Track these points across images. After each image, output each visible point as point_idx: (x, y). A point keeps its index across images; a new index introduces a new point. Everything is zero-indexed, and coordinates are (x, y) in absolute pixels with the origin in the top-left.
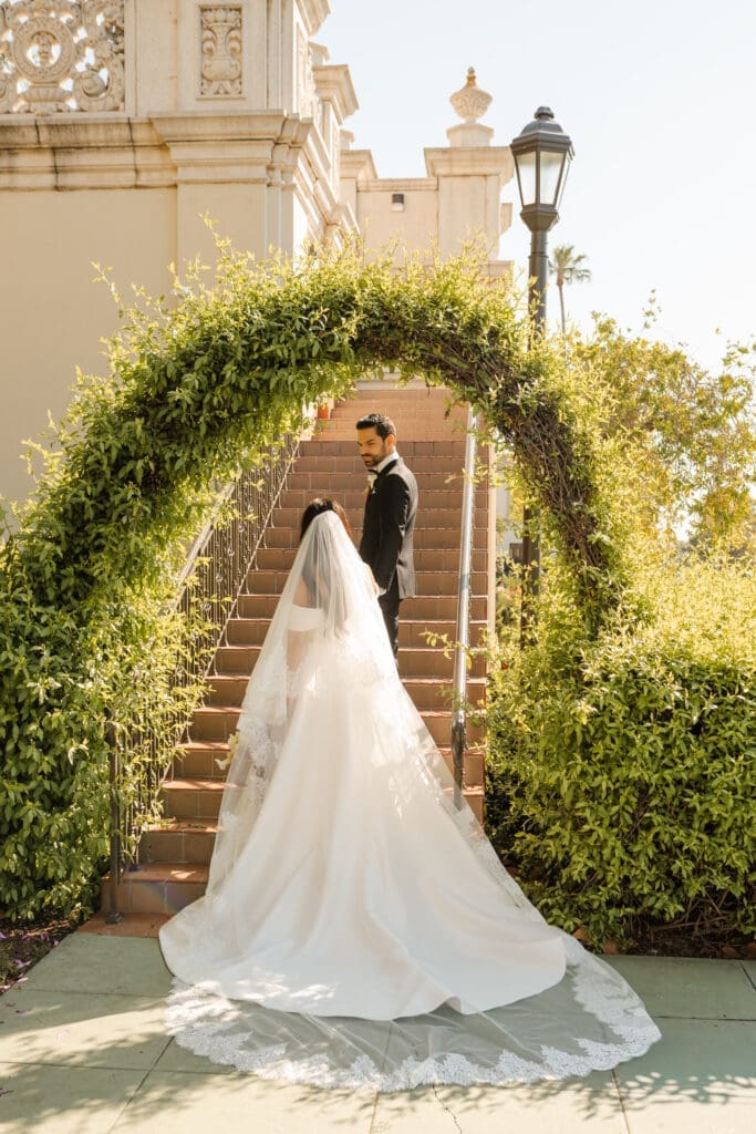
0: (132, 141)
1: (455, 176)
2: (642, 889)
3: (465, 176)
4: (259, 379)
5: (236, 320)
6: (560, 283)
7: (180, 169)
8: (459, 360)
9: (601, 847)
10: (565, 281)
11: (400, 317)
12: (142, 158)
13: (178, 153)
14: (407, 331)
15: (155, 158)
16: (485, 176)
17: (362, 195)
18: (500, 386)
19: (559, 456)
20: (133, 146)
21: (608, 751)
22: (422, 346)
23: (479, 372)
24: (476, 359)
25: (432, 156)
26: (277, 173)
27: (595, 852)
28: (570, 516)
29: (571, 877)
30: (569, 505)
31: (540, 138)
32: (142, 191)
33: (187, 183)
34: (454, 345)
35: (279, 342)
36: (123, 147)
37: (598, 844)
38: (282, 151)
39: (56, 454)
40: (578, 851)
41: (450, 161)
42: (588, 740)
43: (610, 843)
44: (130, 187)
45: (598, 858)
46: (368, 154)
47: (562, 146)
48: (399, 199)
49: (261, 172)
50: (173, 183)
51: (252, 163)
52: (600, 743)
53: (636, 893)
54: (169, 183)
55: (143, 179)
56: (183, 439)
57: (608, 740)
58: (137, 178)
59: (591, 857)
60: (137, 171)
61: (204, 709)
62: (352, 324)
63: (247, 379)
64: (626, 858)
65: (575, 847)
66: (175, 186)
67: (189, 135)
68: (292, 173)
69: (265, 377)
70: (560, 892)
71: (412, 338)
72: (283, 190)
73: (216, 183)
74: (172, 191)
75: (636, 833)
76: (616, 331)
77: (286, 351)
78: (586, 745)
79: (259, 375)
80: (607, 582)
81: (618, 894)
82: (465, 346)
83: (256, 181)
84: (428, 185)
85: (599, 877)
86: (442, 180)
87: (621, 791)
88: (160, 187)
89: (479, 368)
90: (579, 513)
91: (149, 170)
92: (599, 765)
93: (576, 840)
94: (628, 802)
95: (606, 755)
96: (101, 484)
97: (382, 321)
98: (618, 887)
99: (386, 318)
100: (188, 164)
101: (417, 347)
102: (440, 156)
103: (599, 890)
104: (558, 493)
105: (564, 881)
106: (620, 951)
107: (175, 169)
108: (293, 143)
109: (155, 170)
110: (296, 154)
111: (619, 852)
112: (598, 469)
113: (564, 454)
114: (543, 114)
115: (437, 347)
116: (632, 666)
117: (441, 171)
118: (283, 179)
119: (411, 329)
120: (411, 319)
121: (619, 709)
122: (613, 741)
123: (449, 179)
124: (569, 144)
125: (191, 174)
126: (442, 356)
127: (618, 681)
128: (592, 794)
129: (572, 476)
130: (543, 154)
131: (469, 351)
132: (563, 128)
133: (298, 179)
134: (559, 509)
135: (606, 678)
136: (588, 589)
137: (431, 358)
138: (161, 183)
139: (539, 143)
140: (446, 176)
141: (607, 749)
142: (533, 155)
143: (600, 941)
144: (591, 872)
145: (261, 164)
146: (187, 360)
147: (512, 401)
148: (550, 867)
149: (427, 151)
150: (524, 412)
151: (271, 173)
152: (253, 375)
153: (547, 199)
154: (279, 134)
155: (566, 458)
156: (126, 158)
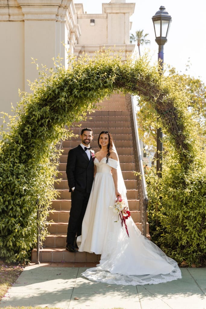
0: (8, 5)
1: (113, 13)
2: (203, 247)
3: (117, 13)
4: (83, 94)
5: (79, 77)
6: (139, 45)
7: (25, 15)
8: (143, 88)
9: (191, 235)
10: (140, 44)
11: (126, 75)
12: (11, 11)
13: (24, 10)
14: (128, 79)
15: (16, 11)
16: (124, 13)
17: (79, 19)
18: (158, 97)
19: (174, 118)
20: (8, 6)
21: (193, 205)
22: (132, 84)
23: (150, 92)
24: (149, 88)
25: (105, 6)
26: (59, 17)
27: (189, 236)
28: (178, 135)
29: (181, 244)
30: (177, 132)
31: (162, 16)
32: (11, 22)
33: (28, 20)
34: (142, 83)
35: (90, 83)
36: (5, 7)
37: (190, 234)
38: (61, 9)
39: (14, 117)
40: (184, 236)
41: (112, 8)
42: (187, 202)
43: (194, 233)
44: (7, 21)
45: (190, 238)
46: (82, 5)
47: (168, 19)
48: (93, 21)
49: (54, 17)
50: (22, 20)
51: (51, 13)
52: (191, 202)
53: (202, 248)
54: (21, 20)
55: (12, 18)
56: (58, 112)
57: (193, 201)
58: (9, 18)
59: (188, 238)
60: (9, 15)
61: (56, 200)
62: (114, 78)
63: (80, 94)
64: (198, 237)
65: (183, 235)
66: (24, 21)
67: (29, 4)
68: (64, 17)
69: (85, 93)
70: (178, 249)
71: (129, 81)
72: (61, 23)
73: (38, 20)
74: (22, 22)
75: (201, 230)
76: (176, 72)
77: (92, 86)
78: (186, 204)
79: (83, 93)
80: (190, 155)
81: (196, 248)
82: (145, 84)
83: (52, 20)
84: (103, 16)
85: (190, 244)
86: (109, 15)
87: (197, 217)
88: (18, 21)
89: (150, 91)
90: (181, 135)
91: (13, 15)
92: (190, 209)
93: (183, 233)
94: (199, 220)
95: (192, 206)
96: (33, 126)
97: (120, 77)
98: (196, 247)
99: (121, 75)
100: (28, 13)
101: (130, 84)
102: (108, 6)
103: (190, 248)
104: (174, 129)
105: (179, 246)
106: (197, 267)
107: (24, 15)
108: (65, 7)
109: (16, 15)
110: (66, 11)
111: (196, 235)
112: (185, 121)
113: (176, 117)
114: (162, 8)
115: (137, 85)
116: (200, 180)
117: (108, 11)
118: (62, 19)
119: (130, 79)
120: (129, 76)
121: (197, 192)
122: (194, 202)
123: (111, 14)
124: (171, 18)
125: (29, 17)
126: (138, 87)
127: (196, 184)
128: (188, 218)
129: (178, 124)
130: (163, 21)
131: (146, 85)
132: (168, 13)
133: (66, 19)
134: (174, 133)
135: (192, 183)
136: (184, 158)
137: (134, 87)
138: (18, 20)
139: (162, 18)
140: (110, 13)
141: (193, 204)
142: (159, 21)
143: (191, 264)
144: (188, 242)
145: (53, 14)
146: (61, 88)
147: (160, 101)
148: (172, 245)
149: (103, 4)
150: (164, 104)
151: (57, 17)
152: (81, 93)
153: (164, 35)
154: (60, 4)
155: (176, 118)
156: (6, 11)
